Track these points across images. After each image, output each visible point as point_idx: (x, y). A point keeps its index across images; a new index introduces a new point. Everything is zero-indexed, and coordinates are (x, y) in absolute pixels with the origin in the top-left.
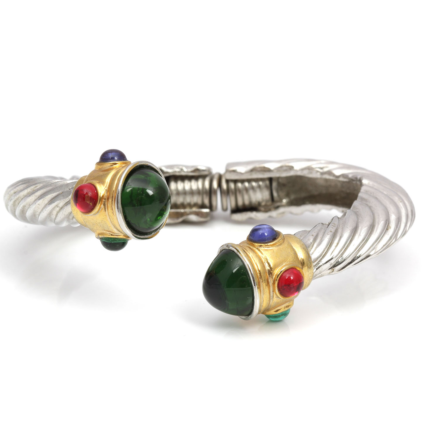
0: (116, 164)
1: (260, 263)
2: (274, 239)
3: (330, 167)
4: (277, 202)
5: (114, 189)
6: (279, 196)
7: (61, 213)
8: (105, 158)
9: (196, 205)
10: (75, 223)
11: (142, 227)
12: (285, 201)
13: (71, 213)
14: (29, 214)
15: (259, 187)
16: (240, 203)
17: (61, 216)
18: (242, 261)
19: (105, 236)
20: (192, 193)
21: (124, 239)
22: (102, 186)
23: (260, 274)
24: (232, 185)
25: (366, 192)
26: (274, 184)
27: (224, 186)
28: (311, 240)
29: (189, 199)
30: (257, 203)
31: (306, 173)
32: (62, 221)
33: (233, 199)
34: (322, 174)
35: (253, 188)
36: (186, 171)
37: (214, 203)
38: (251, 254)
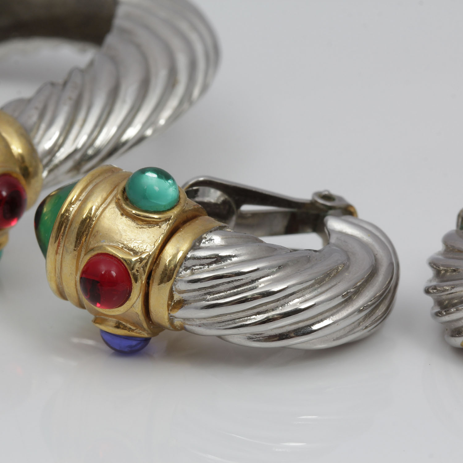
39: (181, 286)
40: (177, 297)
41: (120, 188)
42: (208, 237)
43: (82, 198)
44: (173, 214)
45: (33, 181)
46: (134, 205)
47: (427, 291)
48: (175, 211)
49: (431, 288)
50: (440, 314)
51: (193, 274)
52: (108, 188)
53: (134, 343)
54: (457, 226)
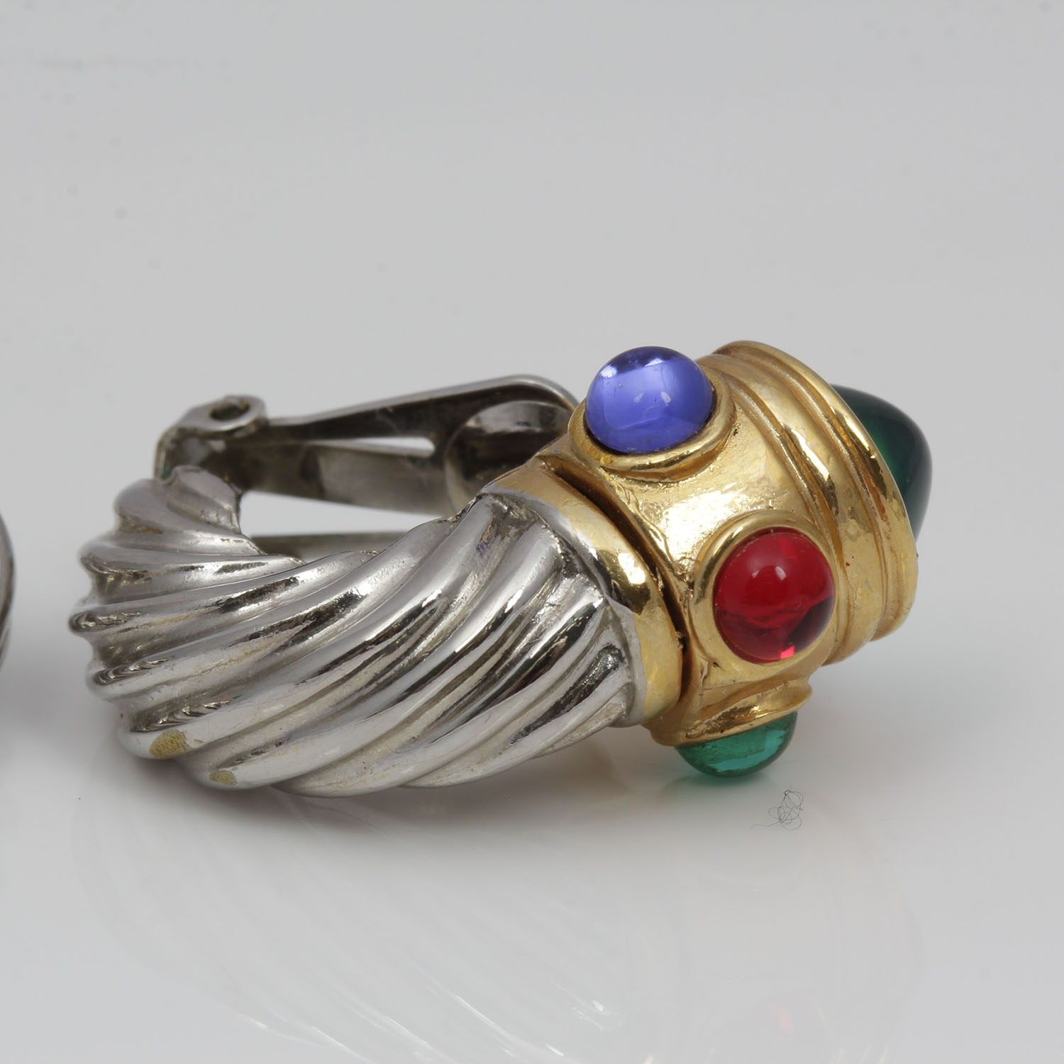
47: (75, 626)
49: (84, 619)
50: (104, 678)
54: (156, 471)
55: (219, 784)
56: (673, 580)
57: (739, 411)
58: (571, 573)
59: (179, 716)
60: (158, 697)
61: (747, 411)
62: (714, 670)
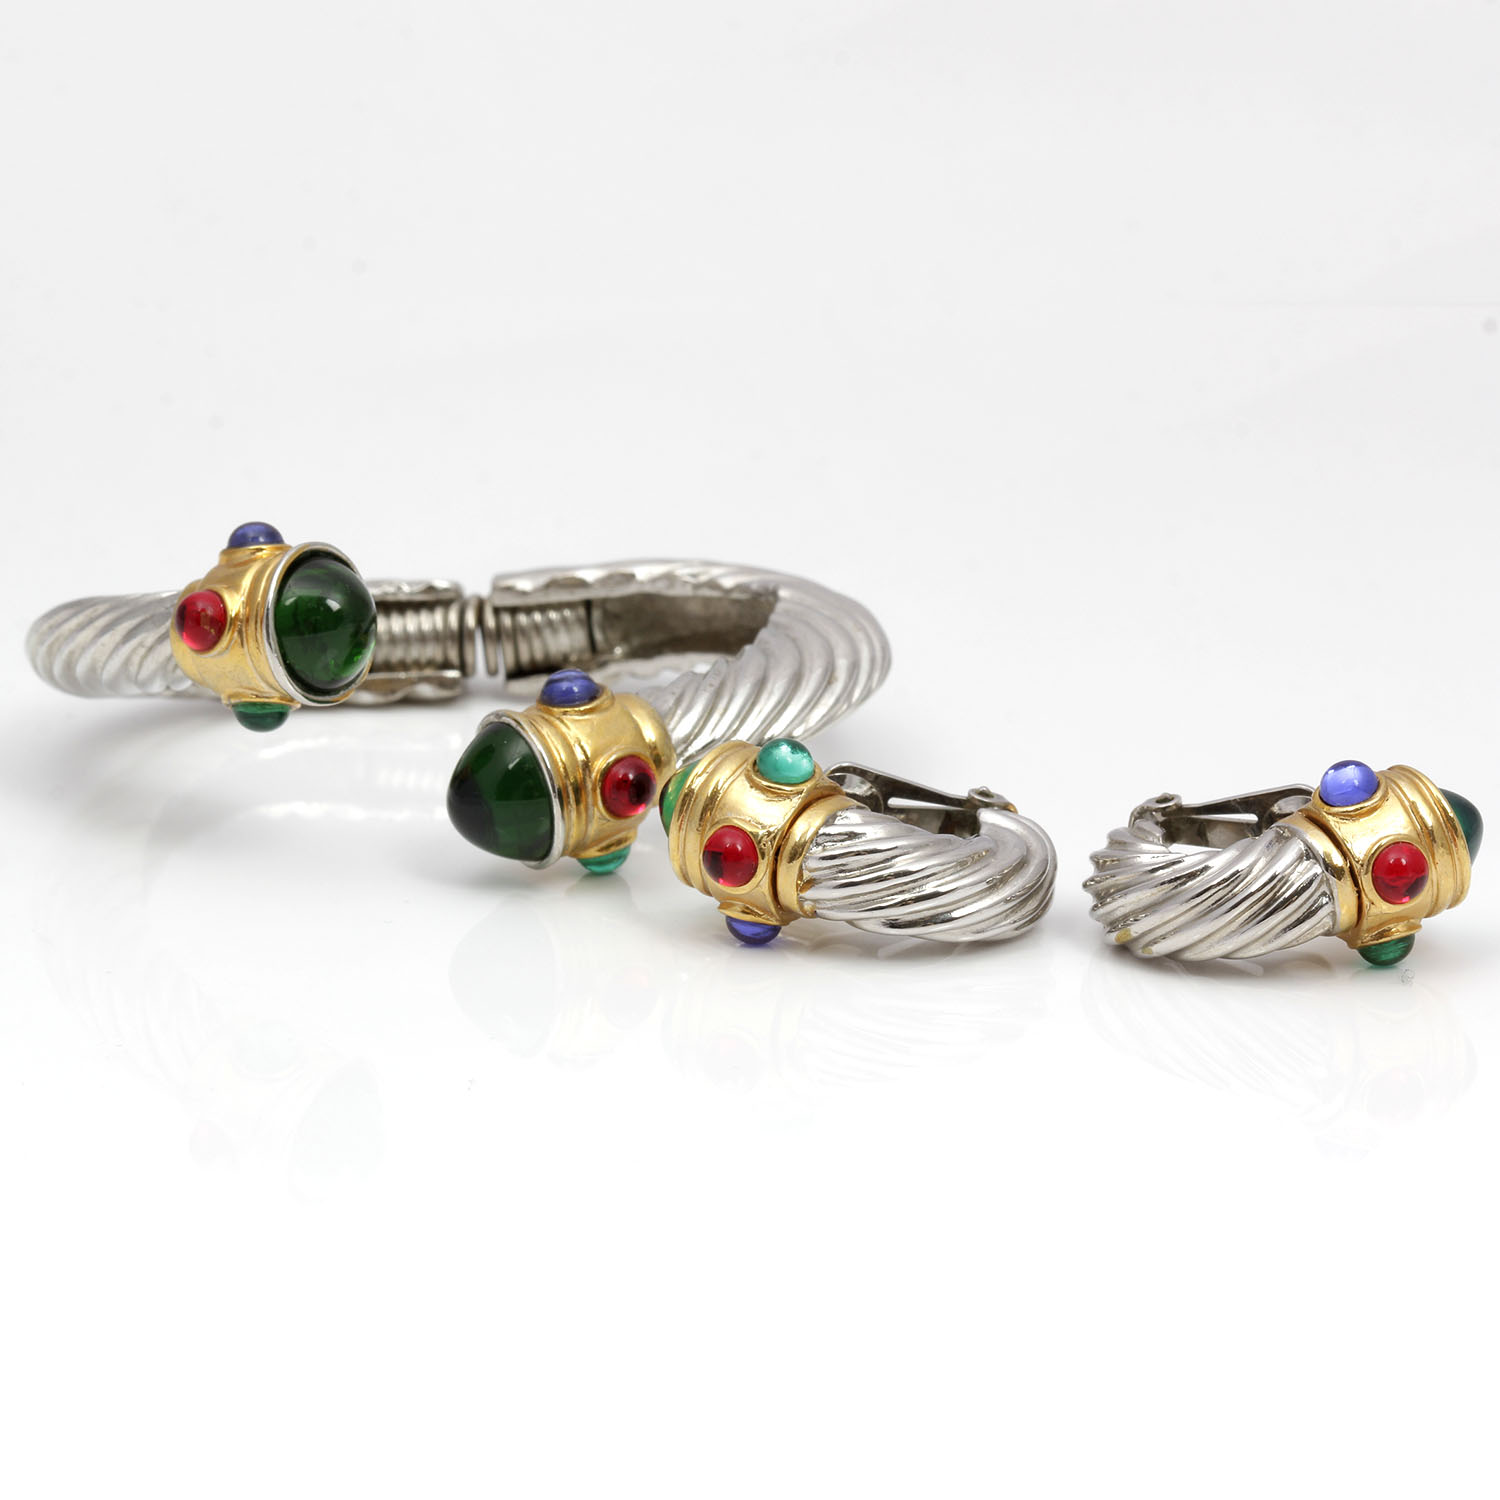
0: (261, 550)
1: (563, 746)
2: (593, 698)
3: (715, 572)
4: (603, 653)
5: (259, 599)
6: (607, 640)
7: (150, 659)
8: (240, 539)
9: (430, 663)
10: (180, 680)
11: (318, 677)
12: (618, 651)
13: (170, 658)
14: (81, 669)
15: (564, 621)
16: (525, 657)
17: (151, 664)
18: (527, 743)
19: (244, 700)
20: (422, 638)
21: (282, 706)
22: (235, 595)
23: (565, 768)
24: (507, 620)
25: (787, 612)
26: (596, 614)
27: (490, 621)
28: (671, 701)
29: (415, 653)
30: (560, 658)
31: (661, 588)
32: (150, 679)
33: (509, 649)
34: (697, 586)
35: (550, 623)
36: (407, 591)
37: (469, 658)
38: (545, 731)
39: (812, 864)
40: (807, 875)
41: (751, 761)
42: (845, 814)
43: (709, 770)
44: (805, 787)
45: (665, 770)
46: (764, 776)
47: (1086, 886)
48: (809, 785)
49: (1089, 882)
50: (1096, 908)
51: (824, 850)
52: (738, 761)
53: (757, 930)
55: (1146, 955)
56: (1354, 863)
57: (1390, 790)
58: (1308, 859)
59: (1129, 922)
60: (1119, 913)
61: (1394, 791)
62: (1372, 906)
